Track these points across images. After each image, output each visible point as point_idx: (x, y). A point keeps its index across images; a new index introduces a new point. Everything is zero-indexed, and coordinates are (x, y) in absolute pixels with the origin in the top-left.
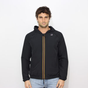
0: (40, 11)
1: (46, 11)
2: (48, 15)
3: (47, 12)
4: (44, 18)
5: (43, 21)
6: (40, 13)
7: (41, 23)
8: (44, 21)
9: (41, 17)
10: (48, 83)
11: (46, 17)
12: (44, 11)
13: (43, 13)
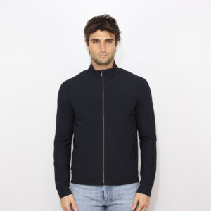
0: (93, 27)
1: (108, 26)
2: (114, 36)
3: (111, 28)
4: (102, 42)
5: (101, 48)
6: (94, 31)
7: (96, 54)
8: (103, 50)
9: (97, 41)
10: (114, 194)
11: (108, 41)
12: (103, 25)
13: (102, 30)
